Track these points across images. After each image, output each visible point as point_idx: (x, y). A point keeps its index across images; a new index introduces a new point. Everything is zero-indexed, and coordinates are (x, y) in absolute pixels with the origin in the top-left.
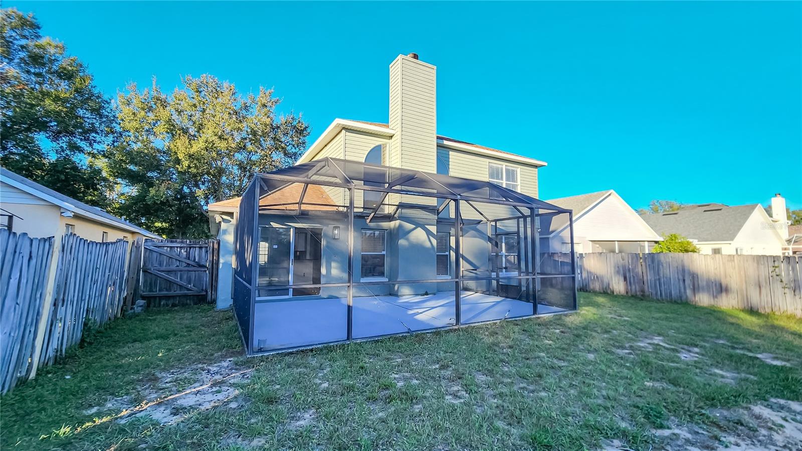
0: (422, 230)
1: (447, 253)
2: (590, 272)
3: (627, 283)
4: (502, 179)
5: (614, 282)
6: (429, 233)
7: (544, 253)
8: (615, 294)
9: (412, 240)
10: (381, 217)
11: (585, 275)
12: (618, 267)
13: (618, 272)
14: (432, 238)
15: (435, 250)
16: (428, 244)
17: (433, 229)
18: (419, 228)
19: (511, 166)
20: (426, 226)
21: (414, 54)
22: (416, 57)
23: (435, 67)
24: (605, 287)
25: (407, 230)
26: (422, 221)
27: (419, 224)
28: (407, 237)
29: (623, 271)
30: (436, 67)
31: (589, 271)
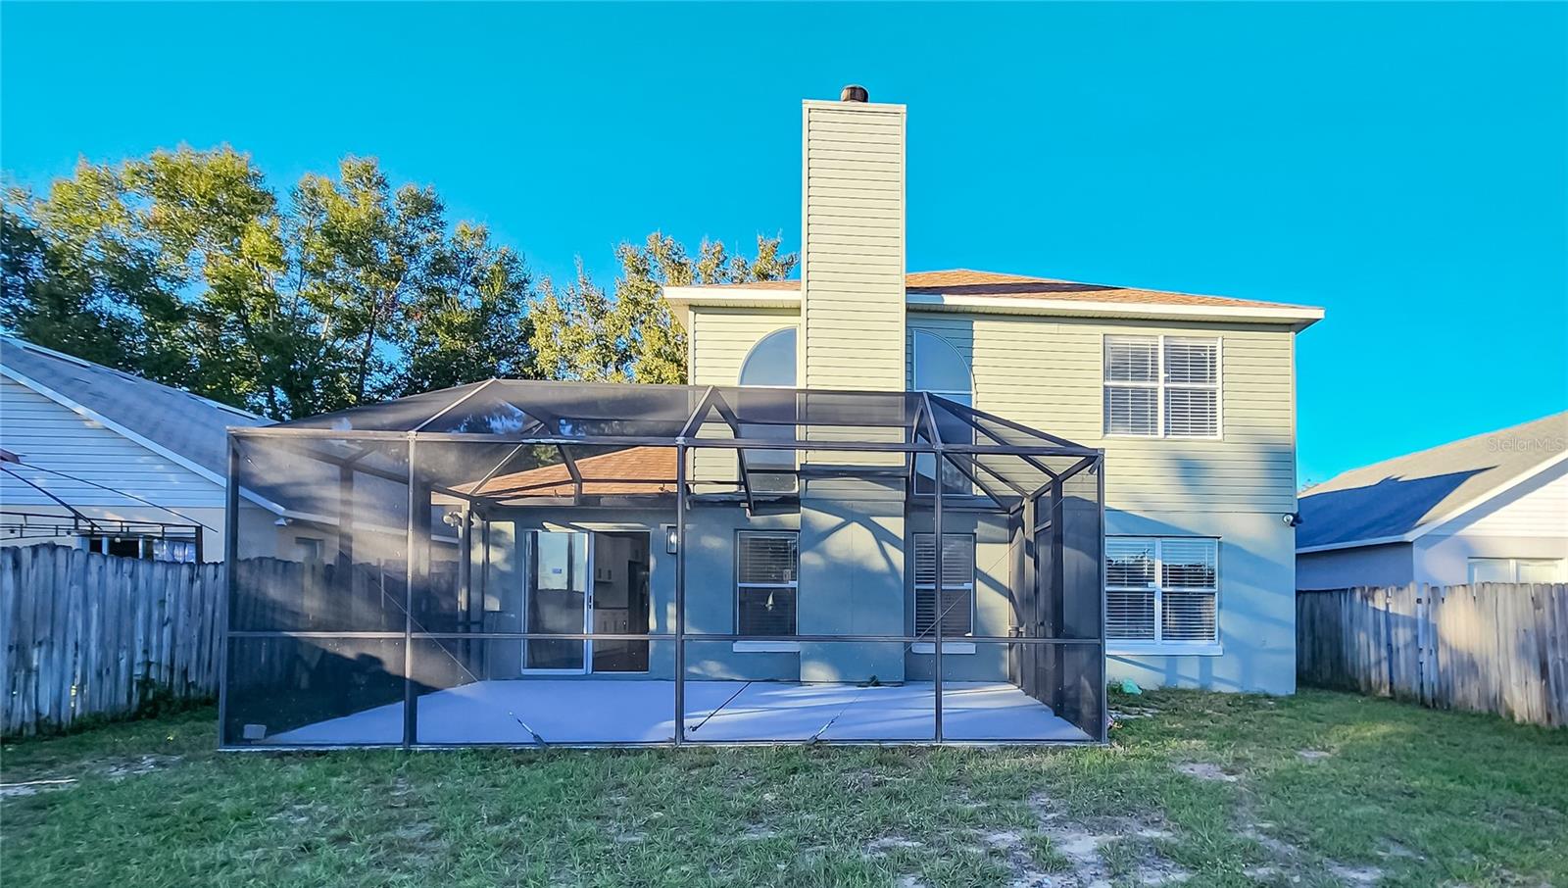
0: (860, 526)
1: (968, 586)
2: (1456, 651)
3: (1548, 684)
4: (1155, 378)
5: (1514, 680)
6: (881, 535)
7: (1354, 588)
8: (1518, 720)
9: (835, 555)
10: (777, 501)
11: (1443, 658)
12: (1525, 631)
13: (1523, 650)
14: (888, 547)
15: (899, 579)
16: (880, 564)
17: (896, 526)
18: (855, 524)
19: (1186, 337)
20: (874, 519)
21: (851, 88)
22: (860, 95)
23: (903, 108)
24: (1492, 695)
25: (823, 530)
26: (861, 508)
27: (852, 513)
28: (821, 545)
29: (1538, 644)
30: (905, 106)
31: (1454, 647)
